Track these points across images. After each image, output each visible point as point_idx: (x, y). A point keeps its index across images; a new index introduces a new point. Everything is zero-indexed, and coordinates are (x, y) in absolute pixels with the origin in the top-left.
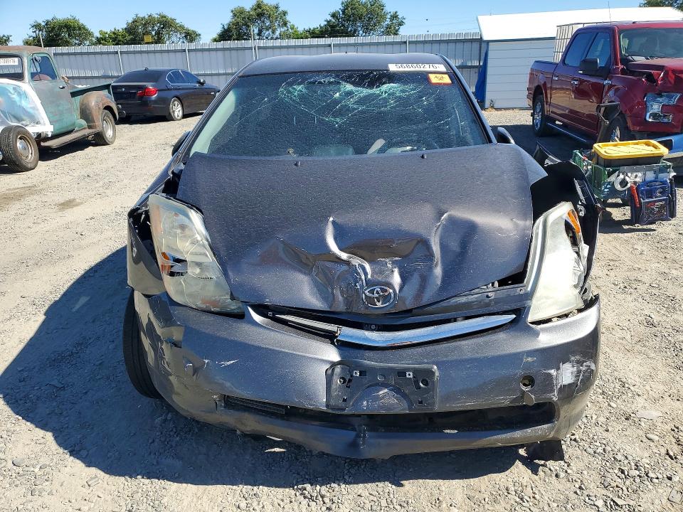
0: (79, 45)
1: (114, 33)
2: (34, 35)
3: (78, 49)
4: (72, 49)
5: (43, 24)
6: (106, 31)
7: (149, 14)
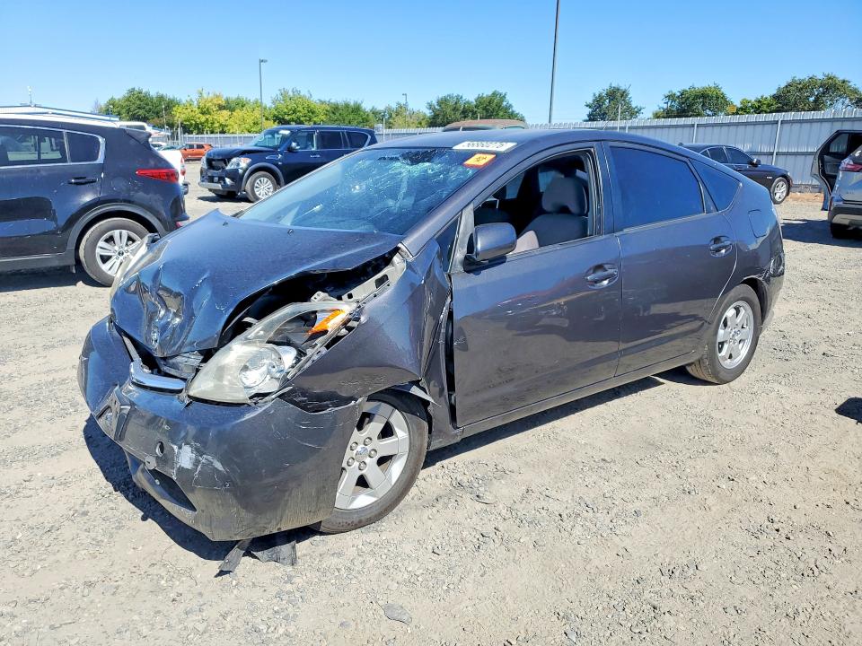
0: (714, 115)
1: (759, 102)
2: (665, 106)
3: (712, 120)
4: (704, 120)
5: (679, 94)
6: (749, 99)
7: (811, 76)
